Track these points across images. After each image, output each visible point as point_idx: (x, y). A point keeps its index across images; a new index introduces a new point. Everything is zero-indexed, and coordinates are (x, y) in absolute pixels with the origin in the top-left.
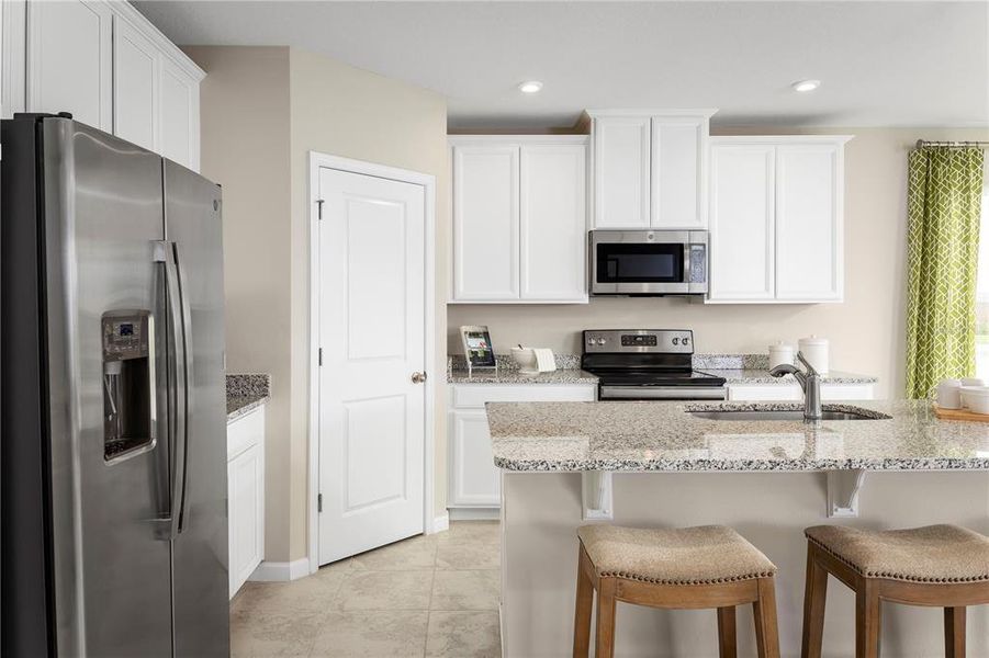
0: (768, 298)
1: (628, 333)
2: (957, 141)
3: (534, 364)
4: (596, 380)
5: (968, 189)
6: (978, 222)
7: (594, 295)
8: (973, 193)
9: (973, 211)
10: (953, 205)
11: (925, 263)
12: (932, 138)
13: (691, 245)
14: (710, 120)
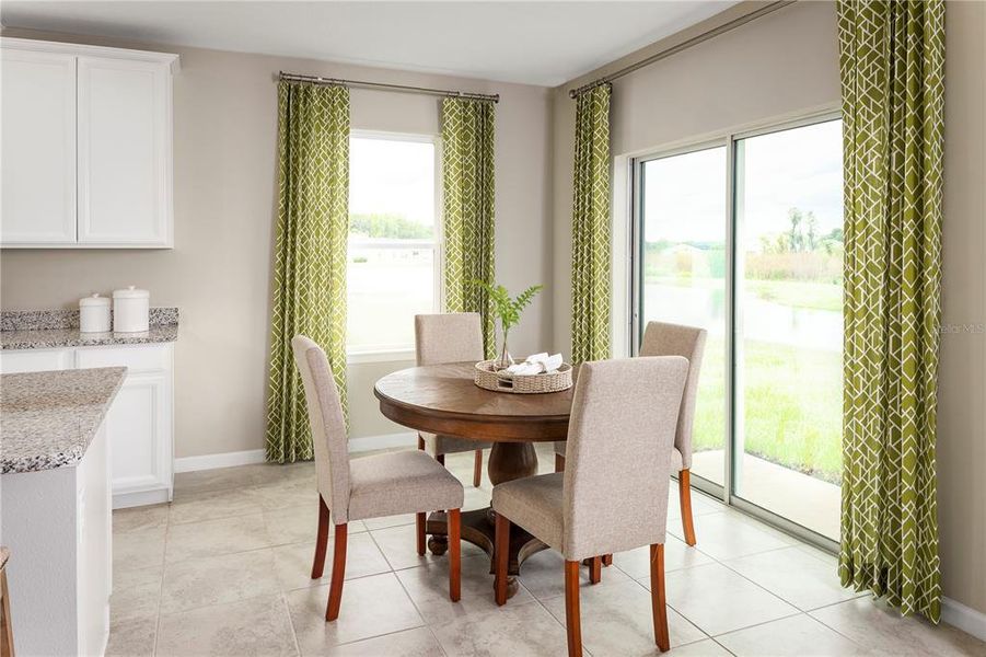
0: (67, 242)
2: (323, 74)
5: (333, 129)
8: (340, 134)
9: (340, 152)
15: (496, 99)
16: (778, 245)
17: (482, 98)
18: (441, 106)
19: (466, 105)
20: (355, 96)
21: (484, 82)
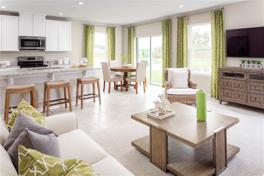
0: (57, 50)
1: (28, 57)
2: (91, 24)
3: (5, 64)
4: (20, 67)
5: (92, 33)
6: (94, 38)
7: (20, 50)
8: (93, 33)
9: (93, 36)
10: (90, 35)
11: (86, 44)
12: (86, 23)
13: (42, 40)
14: (46, 16)
15: (115, 27)
16: (159, 50)
17: (113, 27)
18: (107, 29)
19: (111, 29)
20: (95, 27)
21: (113, 24)
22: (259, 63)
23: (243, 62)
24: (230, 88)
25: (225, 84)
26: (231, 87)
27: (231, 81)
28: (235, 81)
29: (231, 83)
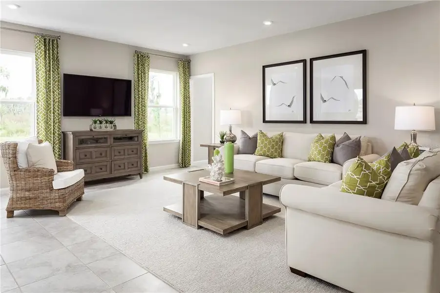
22: (111, 122)
23: (95, 122)
24: (90, 160)
25: (82, 156)
26: (91, 158)
27: (91, 150)
28: (96, 149)
29: (91, 152)
